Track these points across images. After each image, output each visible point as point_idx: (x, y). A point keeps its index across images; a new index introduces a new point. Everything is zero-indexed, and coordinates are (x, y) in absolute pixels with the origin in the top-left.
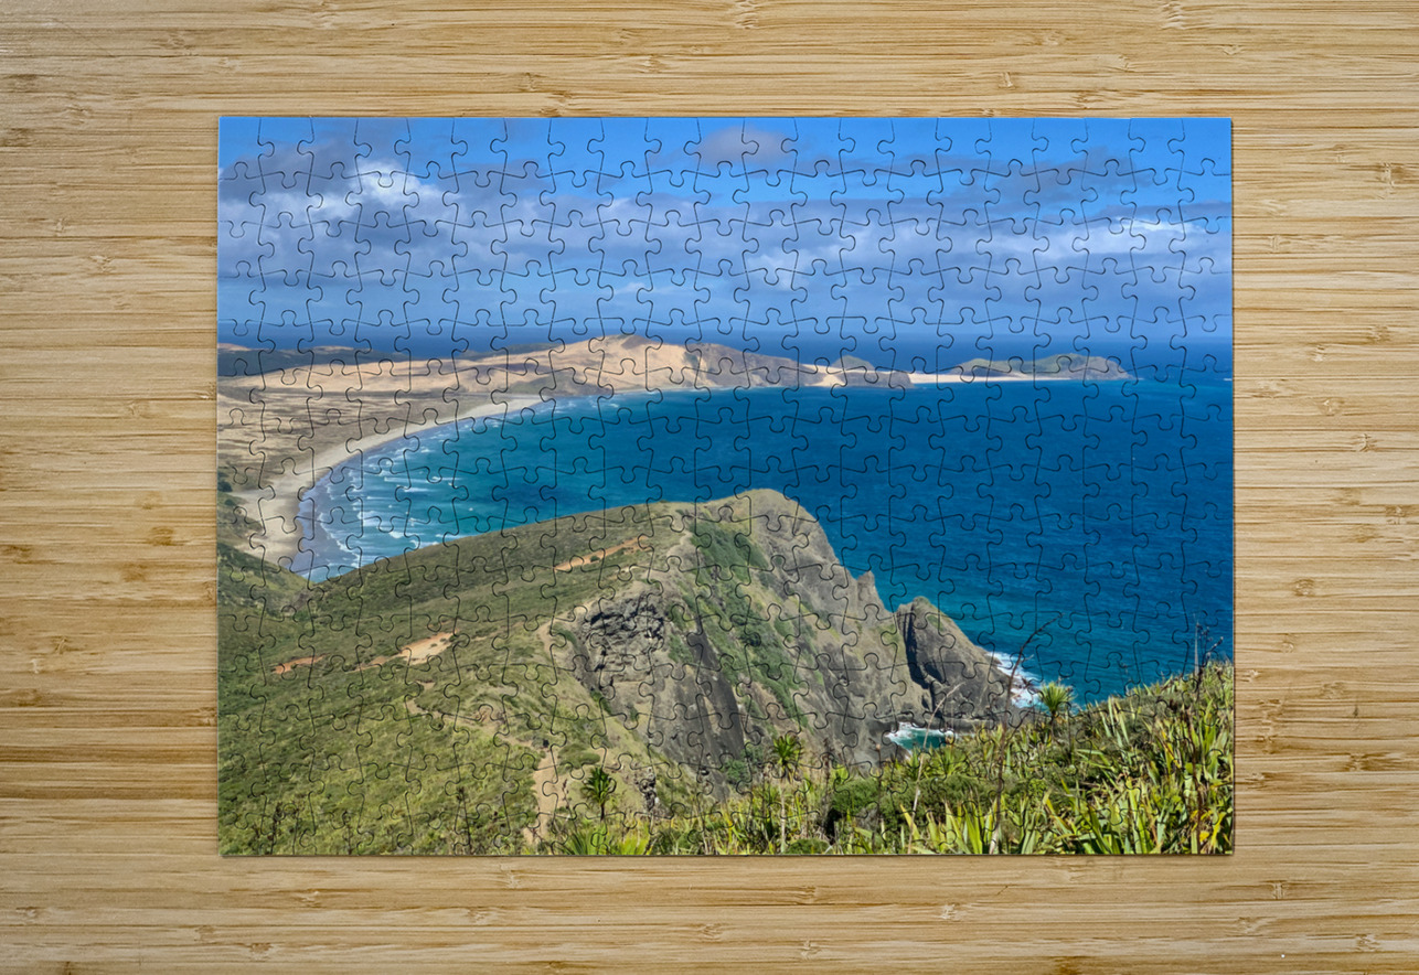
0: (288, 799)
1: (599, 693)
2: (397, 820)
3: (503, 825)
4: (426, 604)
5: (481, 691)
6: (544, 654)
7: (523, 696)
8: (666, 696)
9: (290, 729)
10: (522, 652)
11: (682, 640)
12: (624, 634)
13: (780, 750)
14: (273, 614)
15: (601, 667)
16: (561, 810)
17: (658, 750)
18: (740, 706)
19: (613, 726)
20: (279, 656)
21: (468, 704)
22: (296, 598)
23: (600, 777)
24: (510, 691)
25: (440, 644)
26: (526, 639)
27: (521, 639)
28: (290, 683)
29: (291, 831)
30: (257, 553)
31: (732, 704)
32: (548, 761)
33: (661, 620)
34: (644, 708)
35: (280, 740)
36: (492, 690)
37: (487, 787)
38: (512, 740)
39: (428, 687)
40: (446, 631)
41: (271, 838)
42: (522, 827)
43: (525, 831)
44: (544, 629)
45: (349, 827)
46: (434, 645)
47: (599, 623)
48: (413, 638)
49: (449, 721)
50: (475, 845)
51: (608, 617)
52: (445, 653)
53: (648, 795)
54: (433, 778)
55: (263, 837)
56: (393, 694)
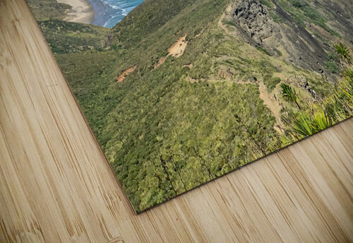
0: (163, 152)
1: (259, 46)
2: (219, 144)
3: (264, 128)
4: (166, 25)
5: (213, 61)
6: (227, 35)
7: (232, 58)
8: (284, 40)
9: (142, 111)
10: (219, 36)
11: (274, 13)
12: (251, 16)
13: (339, 51)
14: (100, 50)
15: (253, 34)
16: (282, 111)
17: (299, 67)
18: (313, 36)
19: (275, 61)
20: (116, 72)
21: (212, 69)
22: (106, 39)
23: (286, 88)
24: (225, 58)
25: (183, 43)
26: (216, 30)
27: (215, 31)
28: (129, 85)
29: (175, 170)
30: (74, 20)
31: (310, 36)
32: (262, 87)
33: (260, 6)
34: (280, 49)
35: (141, 119)
36: (218, 59)
37: (246, 111)
38: (241, 82)
39: (191, 66)
40: (182, 36)
41: (168, 179)
42: (273, 126)
43: (275, 128)
44: (220, 23)
45: (201, 157)
46: (181, 45)
47: (239, 14)
48: (171, 43)
49: (209, 81)
50: (260, 144)
51: (240, 10)
52: (187, 47)
53: (309, 90)
54: (221, 114)
55: (164, 179)
56: (178, 76)
